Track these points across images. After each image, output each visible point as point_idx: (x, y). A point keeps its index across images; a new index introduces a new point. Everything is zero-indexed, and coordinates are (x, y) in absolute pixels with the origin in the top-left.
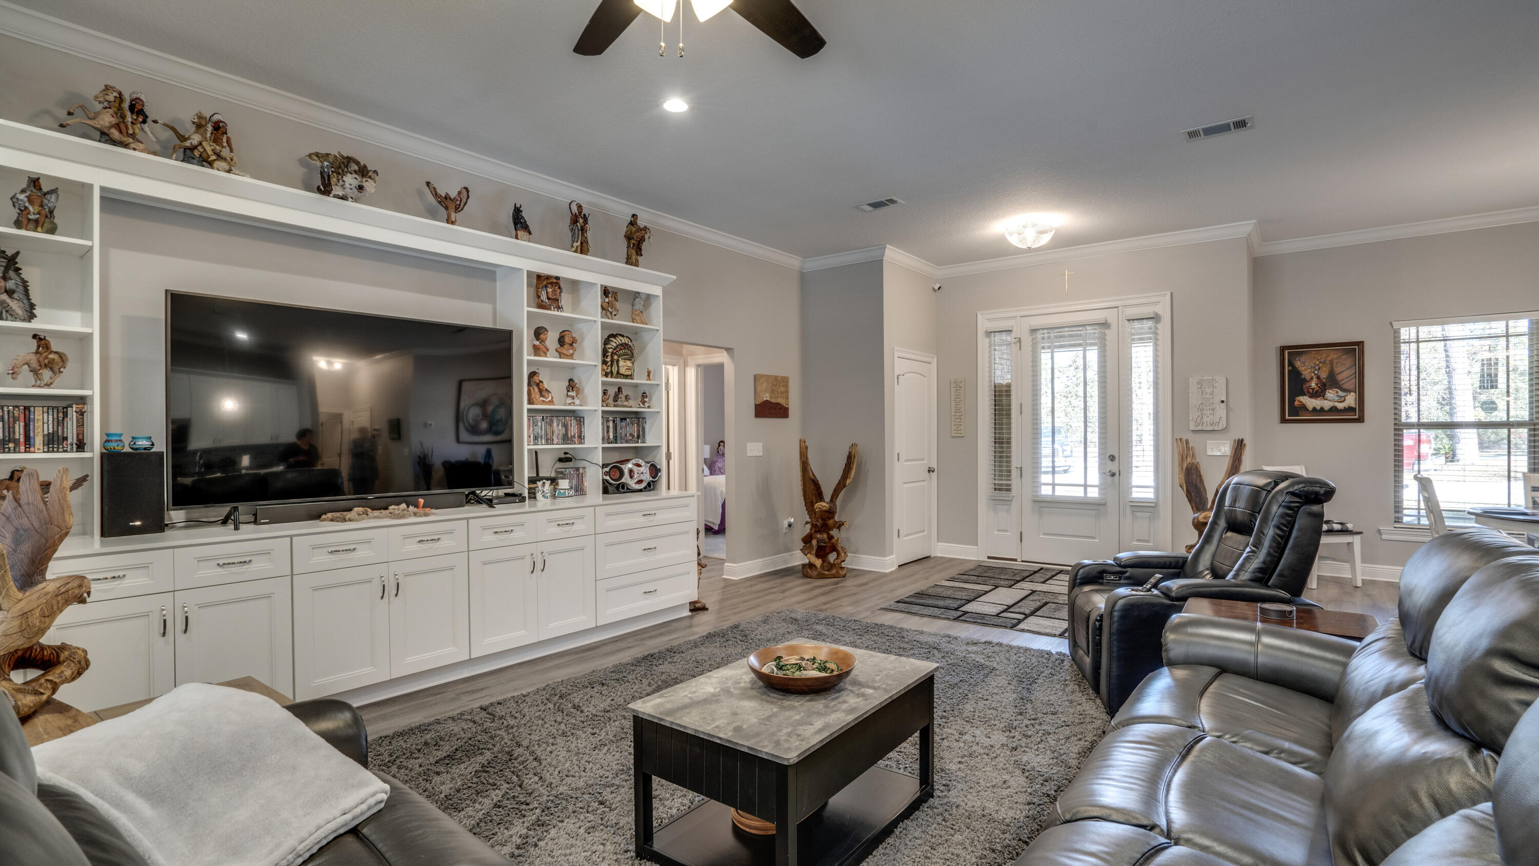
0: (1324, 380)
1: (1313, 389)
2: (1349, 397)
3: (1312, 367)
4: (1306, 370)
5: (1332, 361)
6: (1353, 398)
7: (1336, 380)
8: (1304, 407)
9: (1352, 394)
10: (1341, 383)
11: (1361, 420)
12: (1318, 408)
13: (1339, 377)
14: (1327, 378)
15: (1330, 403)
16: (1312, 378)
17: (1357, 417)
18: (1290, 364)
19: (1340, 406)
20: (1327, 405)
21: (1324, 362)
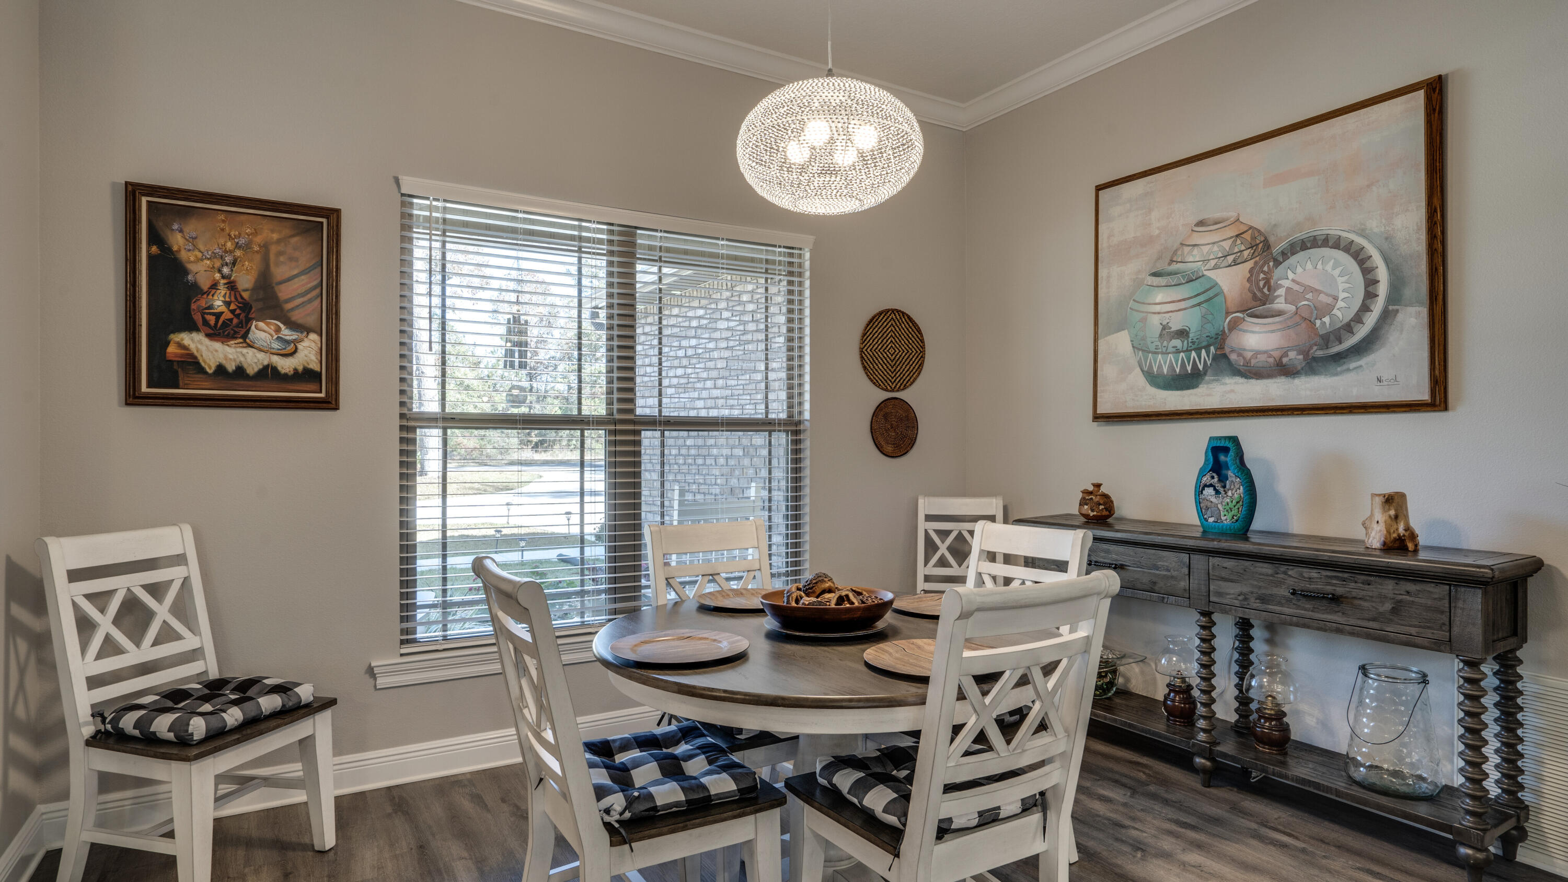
0: (246, 295)
1: (218, 315)
2: (306, 343)
3: (214, 256)
4: (199, 260)
5: (265, 247)
6: (315, 347)
7: (275, 297)
8: (192, 363)
9: (313, 336)
10: (288, 306)
11: (330, 403)
12: (231, 367)
13: (284, 292)
14: (255, 289)
15: (261, 356)
16: (214, 286)
17: (322, 395)
18: (155, 238)
19: (286, 365)
20: (253, 360)
21: (247, 247)
